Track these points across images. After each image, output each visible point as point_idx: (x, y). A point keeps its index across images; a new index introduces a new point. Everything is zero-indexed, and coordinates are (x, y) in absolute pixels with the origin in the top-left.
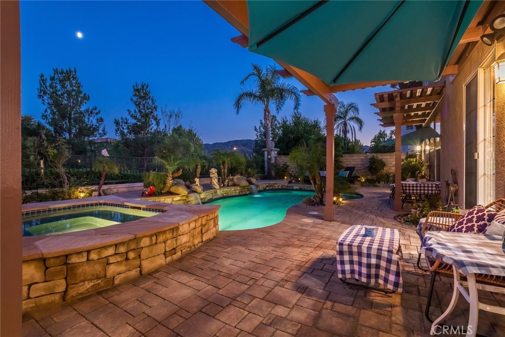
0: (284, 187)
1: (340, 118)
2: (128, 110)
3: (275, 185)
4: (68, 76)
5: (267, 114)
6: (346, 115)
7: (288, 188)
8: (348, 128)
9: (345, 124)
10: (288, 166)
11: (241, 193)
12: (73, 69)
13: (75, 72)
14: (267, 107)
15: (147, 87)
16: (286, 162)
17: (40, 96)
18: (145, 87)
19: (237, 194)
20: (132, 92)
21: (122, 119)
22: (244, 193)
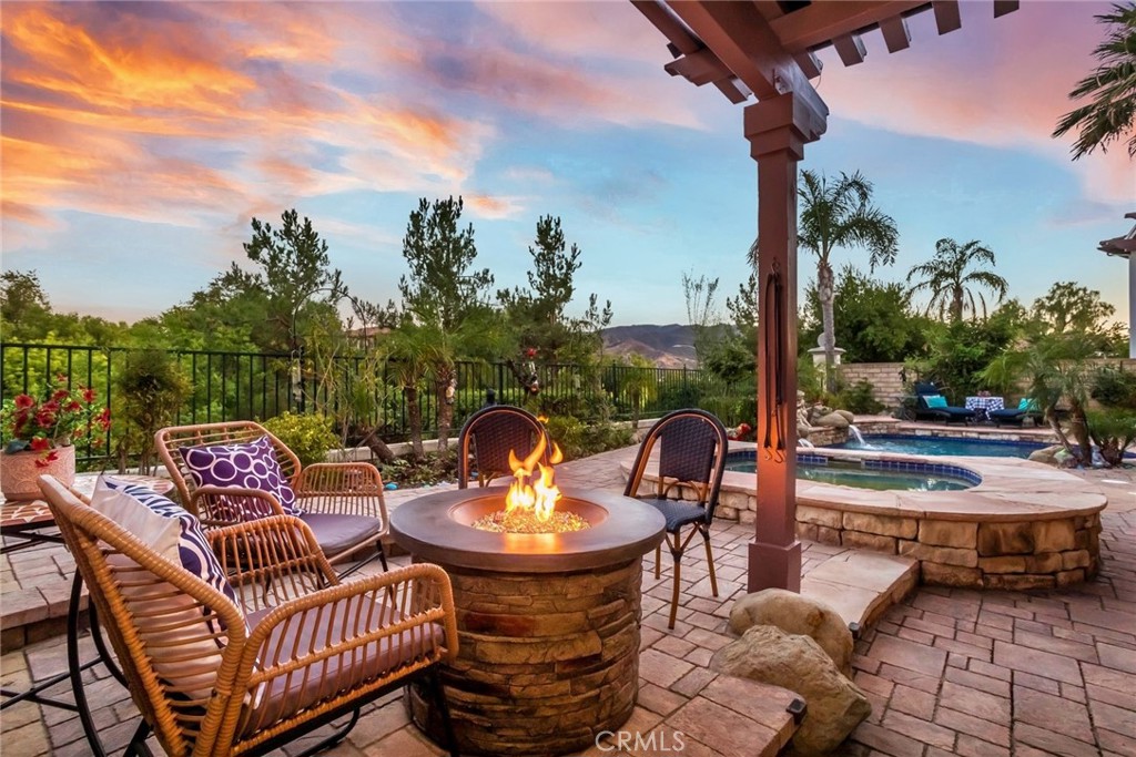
0: (893, 431)
1: (947, 275)
2: (529, 273)
3: (874, 427)
4: (447, 213)
5: (826, 275)
6: (959, 269)
7: (903, 433)
8: (965, 298)
9: (958, 291)
10: (870, 386)
11: (837, 442)
12: (456, 199)
13: (461, 202)
14: (824, 260)
15: (558, 224)
16: (866, 378)
17: (405, 252)
18: (553, 225)
19: (830, 443)
20: (535, 236)
21: (517, 290)
22: (839, 441)
